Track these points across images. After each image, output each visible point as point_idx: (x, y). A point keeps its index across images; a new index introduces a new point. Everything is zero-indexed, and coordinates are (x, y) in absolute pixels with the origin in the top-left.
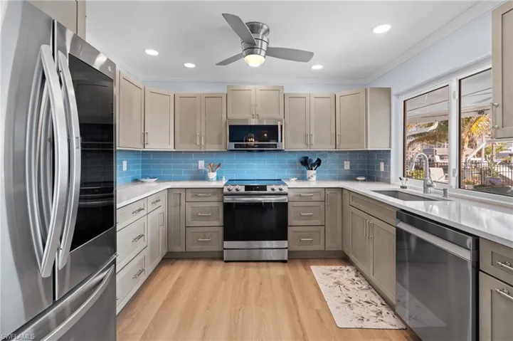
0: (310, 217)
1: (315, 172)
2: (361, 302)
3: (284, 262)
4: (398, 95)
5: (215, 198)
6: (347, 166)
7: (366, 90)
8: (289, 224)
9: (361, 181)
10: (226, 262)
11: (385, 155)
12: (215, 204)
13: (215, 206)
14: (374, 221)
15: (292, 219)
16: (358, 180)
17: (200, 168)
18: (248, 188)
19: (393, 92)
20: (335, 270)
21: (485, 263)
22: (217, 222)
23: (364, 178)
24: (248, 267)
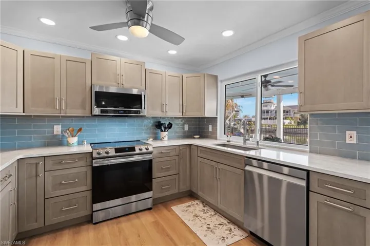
0: (168, 169)
1: (167, 133)
2: (217, 226)
3: (150, 209)
4: (222, 81)
5: (82, 163)
6: (186, 128)
7: (204, 75)
8: (153, 177)
9: (198, 138)
10: (95, 224)
11: (213, 120)
12: (84, 169)
13: (83, 172)
14: (221, 166)
15: (155, 173)
16: (195, 138)
17: (55, 133)
18: (117, 150)
19: (219, 79)
20: (189, 206)
21: (314, 186)
22: (85, 187)
23: (198, 137)
24: (120, 222)
